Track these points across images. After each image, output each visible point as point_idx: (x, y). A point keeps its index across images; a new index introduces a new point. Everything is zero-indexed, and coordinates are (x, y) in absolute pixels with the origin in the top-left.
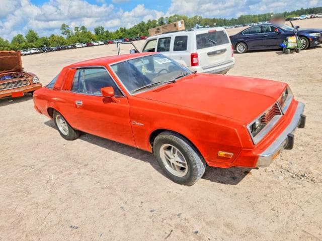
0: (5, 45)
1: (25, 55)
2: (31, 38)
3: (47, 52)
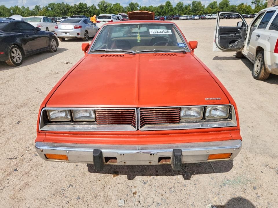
0: (202, 9)
1: (208, 19)
2: (223, 5)
3: (227, 18)
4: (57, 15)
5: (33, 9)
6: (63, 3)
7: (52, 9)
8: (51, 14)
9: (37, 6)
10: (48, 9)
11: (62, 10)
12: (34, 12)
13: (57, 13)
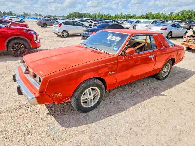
4: (184, 18)
5: (168, 15)
6: (193, 10)
7: (182, 14)
8: (180, 18)
9: (172, 12)
10: (179, 14)
11: (189, 16)
12: (168, 16)
13: (185, 17)
